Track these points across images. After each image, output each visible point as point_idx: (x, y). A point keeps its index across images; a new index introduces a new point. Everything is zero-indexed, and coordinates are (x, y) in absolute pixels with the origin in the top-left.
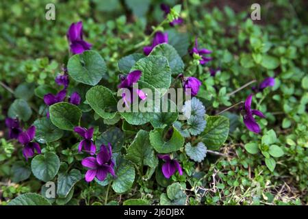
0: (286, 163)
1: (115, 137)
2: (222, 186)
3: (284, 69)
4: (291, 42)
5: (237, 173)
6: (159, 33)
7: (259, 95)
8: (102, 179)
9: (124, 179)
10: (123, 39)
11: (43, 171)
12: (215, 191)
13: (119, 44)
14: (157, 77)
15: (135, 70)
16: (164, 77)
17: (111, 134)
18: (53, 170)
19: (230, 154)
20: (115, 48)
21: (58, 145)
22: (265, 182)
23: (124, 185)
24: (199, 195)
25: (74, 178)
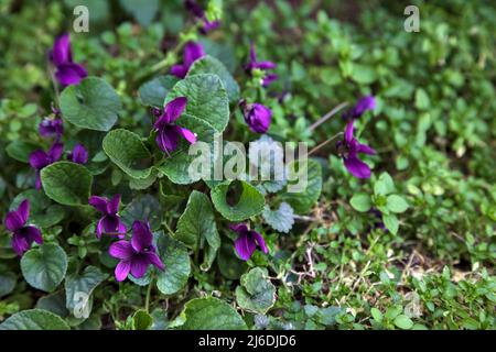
0: (409, 221)
1: (148, 210)
2: (322, 267)
3: (384, 83)
4: (388, 41)
5: (342, 244)
6: (191, 45)
7: (356, 124)
8: (141, 276)
9: (173, 272)
10: (131, 59)
11: (40, 274)
12: (313, 275)
13: (125, 67)
14: (208, 107)
15: (171, 99)
16: (218, 106)
17: (140, 206)
18: (58, 271)
19: (325, 218)
20: (121, 73)
21: (60, 231)
22: (386, 252)
23: (175, 280)
24: (289, 284)
25: (91, 281)
